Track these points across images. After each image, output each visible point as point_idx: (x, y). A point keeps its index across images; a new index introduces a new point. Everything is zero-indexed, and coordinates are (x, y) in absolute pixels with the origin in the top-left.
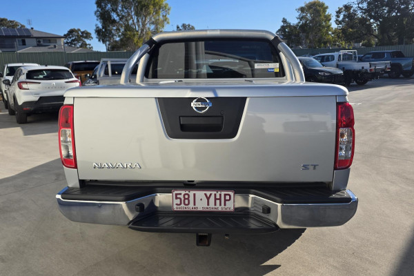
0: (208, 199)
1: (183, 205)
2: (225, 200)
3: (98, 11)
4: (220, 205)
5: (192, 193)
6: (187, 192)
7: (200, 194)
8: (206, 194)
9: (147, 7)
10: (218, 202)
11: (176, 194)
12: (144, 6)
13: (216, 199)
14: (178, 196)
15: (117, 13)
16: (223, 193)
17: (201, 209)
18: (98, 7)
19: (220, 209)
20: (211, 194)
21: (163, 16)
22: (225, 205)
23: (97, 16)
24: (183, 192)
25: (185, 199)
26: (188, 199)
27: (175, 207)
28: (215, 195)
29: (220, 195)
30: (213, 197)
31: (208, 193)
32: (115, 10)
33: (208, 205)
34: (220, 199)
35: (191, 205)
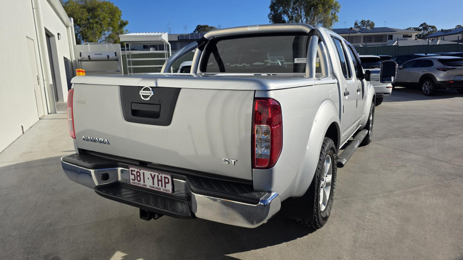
0: (153, 178)
1: (136, 181)
2: (165, 183)
3: (271, 14)
4: (162, 186)
5: (142, 172)
6: (139, 170)
7: (148, 173)
8: (151, 174)
9: (315, 6)
10: (160, 182)
11: (132, 171)
12: (313, 5)
13: (158, 180)
14: (133, 172)
15: (288, 14)
16: (163, 176)
17: (149, 187)
18: (271, 10)
19: (162, 190)
20: (155, 175)
21: (332, 14)
22: (165, 187)
23: (270, 19)
24: (136, 170)
25: (137, 176)
26: (139, 176)
27: (131, 181)
28: (158, 176)
29: (161, 177)
30: (156, 177)
31: (153, 174)
32: (285, 12)
33: (153, 184)
34: (161, 181)
35: (142, 182)
